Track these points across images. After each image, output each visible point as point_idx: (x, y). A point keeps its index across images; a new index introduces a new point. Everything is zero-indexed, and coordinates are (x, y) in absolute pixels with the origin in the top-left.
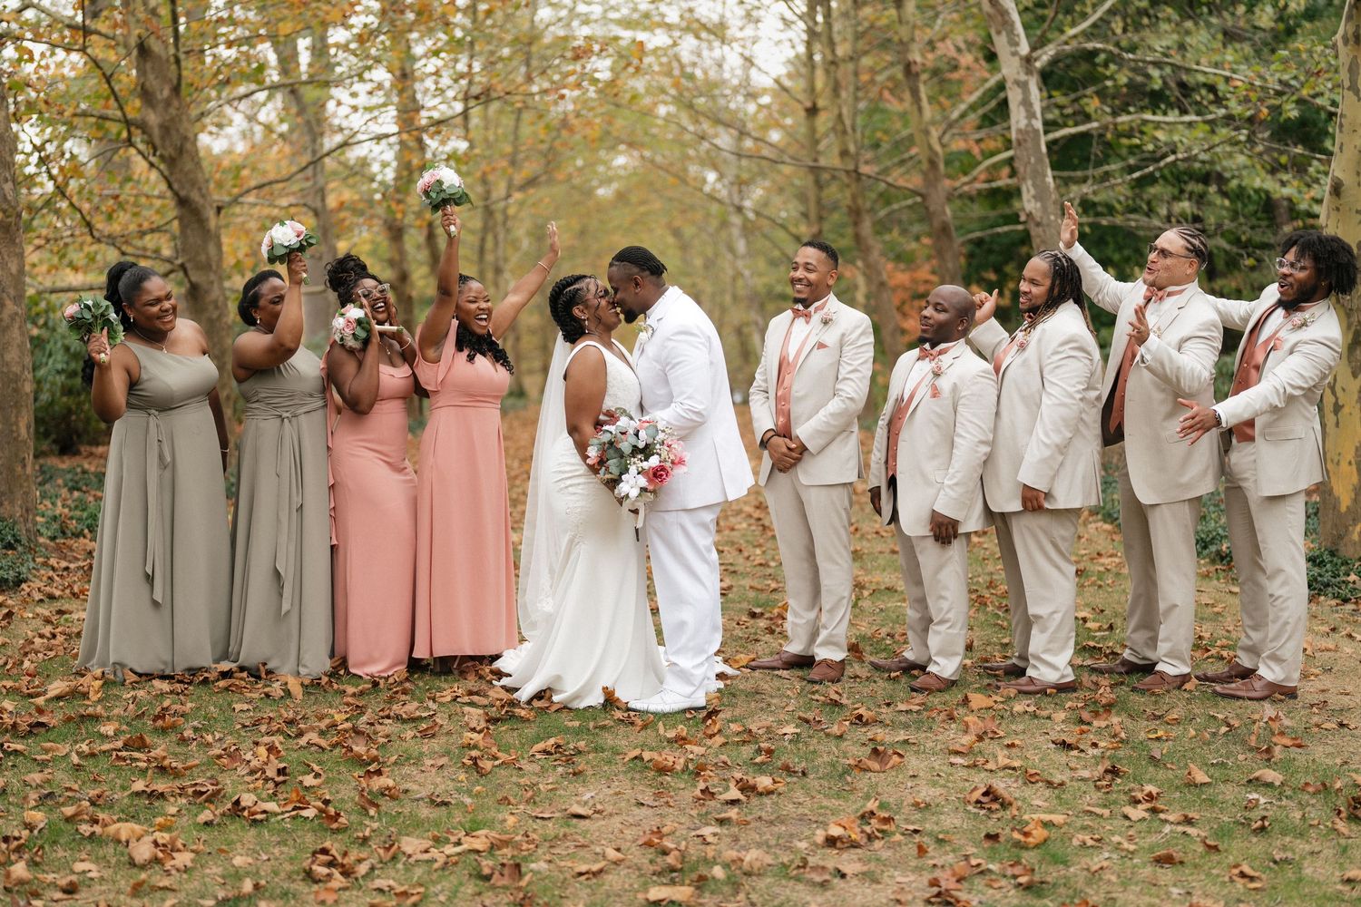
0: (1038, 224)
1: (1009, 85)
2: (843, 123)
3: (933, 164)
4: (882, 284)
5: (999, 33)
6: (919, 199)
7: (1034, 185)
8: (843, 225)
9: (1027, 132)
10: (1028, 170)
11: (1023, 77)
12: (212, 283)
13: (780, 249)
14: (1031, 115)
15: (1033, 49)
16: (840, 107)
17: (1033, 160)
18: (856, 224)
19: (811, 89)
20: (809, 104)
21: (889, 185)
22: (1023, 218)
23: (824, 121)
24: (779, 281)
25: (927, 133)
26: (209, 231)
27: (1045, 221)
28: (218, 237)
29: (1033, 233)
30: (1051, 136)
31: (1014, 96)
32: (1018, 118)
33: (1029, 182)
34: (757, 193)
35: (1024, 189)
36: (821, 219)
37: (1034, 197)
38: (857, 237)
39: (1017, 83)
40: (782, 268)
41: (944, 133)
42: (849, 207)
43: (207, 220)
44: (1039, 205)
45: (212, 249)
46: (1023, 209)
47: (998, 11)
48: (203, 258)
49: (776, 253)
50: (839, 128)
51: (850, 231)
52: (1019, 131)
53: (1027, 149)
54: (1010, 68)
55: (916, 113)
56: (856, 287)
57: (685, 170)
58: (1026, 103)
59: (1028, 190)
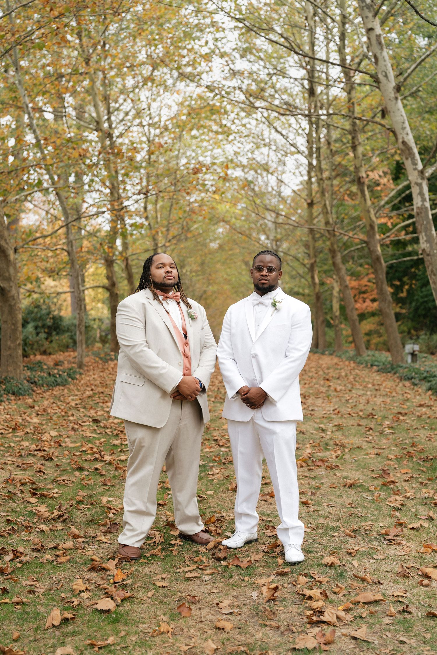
0: (428, 255)
1: (412, 185)
2: (326, 208)
3: (372, 227)
4: (346, 286)
5: (407, 159)
6: (364, 245)
7: (426, 235)
8: (326, 259)
9: (422, 209)
10: (423, 227)
11: (420, 181)
12: (11, 287)
13: (296, 271)
14: (424, 200)
15: (424, 166)
16: (325, 201)
17: (425, 222)
18: (333, 257)
19: (310, 194)
20: (309, 201)
21: (350, 237)
22: (420, 252)
23: (317, 209)
24: (295, 286)
25: (369, 212)
26: (10, 261)
27: (431, 253)
28: (15, 264)
29: (425, 259)
30: (434, 212)
31: (415, 191)
32: (417, 201)
33: (423, 234)
34: (285, 245)
35: (421, 237)
36: (315, 256)
37: (426, 241)
38: (334, 264)
39: (417, 184)
40: (297, 279)
41: (377, 212)
42: (330, 249)
43: (9, 255)
44: (428, 245)
45: (12, 270)
46: (420, 248)
47: (407, 147)
48: (7, 274)
49: (294, 273)
50: (325, 211)
51: (330, 262)
52: (418, 208)
53: (422, 217)
54: (413, 176)
55: (363, 202)
56: (333, 288)
57: (251, 235)
58: (421, 194)
59: (423, 238)
